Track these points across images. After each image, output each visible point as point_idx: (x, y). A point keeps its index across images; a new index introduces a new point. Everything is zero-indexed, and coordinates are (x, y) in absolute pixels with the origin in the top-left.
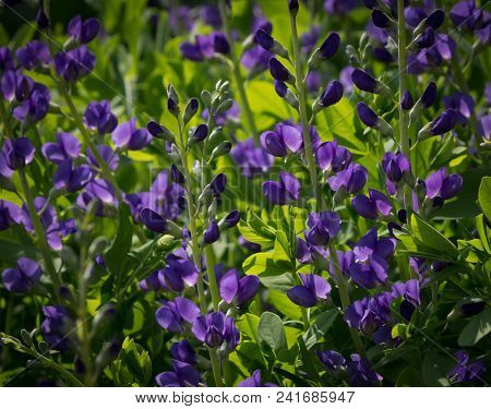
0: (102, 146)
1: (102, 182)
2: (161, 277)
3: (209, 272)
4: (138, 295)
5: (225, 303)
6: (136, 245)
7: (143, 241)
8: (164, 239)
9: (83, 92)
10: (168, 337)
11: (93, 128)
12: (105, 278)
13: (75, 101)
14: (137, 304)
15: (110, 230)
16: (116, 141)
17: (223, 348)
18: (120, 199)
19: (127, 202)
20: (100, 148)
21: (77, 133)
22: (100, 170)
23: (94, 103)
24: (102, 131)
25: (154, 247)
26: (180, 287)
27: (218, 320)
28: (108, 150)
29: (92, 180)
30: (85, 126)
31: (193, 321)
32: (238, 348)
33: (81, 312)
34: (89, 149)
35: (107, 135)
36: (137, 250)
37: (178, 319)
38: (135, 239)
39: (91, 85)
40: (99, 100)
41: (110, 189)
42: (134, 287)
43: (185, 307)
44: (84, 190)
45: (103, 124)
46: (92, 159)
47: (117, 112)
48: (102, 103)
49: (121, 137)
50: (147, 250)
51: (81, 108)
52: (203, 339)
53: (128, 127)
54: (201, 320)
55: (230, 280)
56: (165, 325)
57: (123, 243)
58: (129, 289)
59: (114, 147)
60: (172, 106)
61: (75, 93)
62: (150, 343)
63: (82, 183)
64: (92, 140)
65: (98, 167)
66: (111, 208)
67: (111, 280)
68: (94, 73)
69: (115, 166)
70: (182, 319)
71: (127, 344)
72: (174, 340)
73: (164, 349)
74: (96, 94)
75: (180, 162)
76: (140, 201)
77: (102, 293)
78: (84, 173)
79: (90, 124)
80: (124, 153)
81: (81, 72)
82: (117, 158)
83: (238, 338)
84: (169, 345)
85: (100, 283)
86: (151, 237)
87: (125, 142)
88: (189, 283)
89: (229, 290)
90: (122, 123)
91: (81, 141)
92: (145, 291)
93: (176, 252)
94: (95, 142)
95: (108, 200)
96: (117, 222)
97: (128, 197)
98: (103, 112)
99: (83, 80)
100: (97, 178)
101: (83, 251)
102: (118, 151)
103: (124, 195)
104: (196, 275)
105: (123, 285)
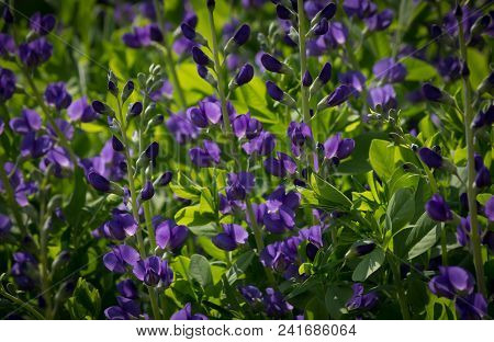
0: (60, 120)
1: (60, 149)
2: (106, 229)
3: (148, 223)
4: (93, 242)
5: (160, 249)
6: (90, 201)
7: (95, 198)
8: (111, 197)
9: (44, 75)
10: (117, 276)
11: (53, 105)
12: (64, 229)
13: (36, 83)
14: (91, 249)
15: (69, 188)
16: (71, 115)
17: (159, 286)
18: (75, 163)
19: (82, 166)
20: (58, 122)
21: (39, 110)
22: (58, 139)
23: (52, 84)
24: (59, 108)
25: (104, 202)
26: (122, 236)
27: (154, 263)
28: (64, 124)
29: (52, 148)
30: (46, 103)
31: (134, 264)
32: (172, 285)
33: (41, 257)
34: (48, 122)
35: (63, 111)
36: (90, 205)
37: (122, 263)
38: (88, 196)
39: (51, 69)
40: (58, 81)
41: (67, 155)
42: (89, 236)
43: (127, 253)
44: (46, 156)
45: (60, 101)
46: (51, 131)
47: (72, 91)
48: (59, 84)
49: (75, 112)
50: (98, 205)
51: (42, 88)
52: (142, 279)
53: (81, 105)
54: (140, 263)
55: (164, 230)
56: (111, 268)
57: (78, 199)
58: (85, 237)
59: (69, 121)
60: (112, 88)
61: (37, 75)
62: (102, 282)
63: (44, 151)
64: (51, 115)
65: (56, 136)
66: (67, 170)
67: (69, 230)
68: (53, 59)
69: (71, 136)
70: (125, 262)
71: (81, 281)
72: (122, 279)
73: (115, 286)
74: (55, 77)
75: (120, 133)
76: (91, 165)
77: (62, 241)
78: (46, 142)
79: (49, 101)
80: (78, 126)
81: (41, 59)
82: (72, 129)
83: (172, 277)
84: (117, 282)
85: (61, 233)
86: (101, 194)
87: (78, 116)
88: (130, 233)
89: (163, 237)
90: (76, 101)
91: (43, 116)
92: (97, 239)
93: (121, 207)
94: (55, 116)
95: (65, 164)
96: (73, 182)
97: (82, 162)
98: (60, 91)
99: (43, 65)
100: (56, 146)
101: (42, 206)
102: (73, 123)
103: (78, 160)
104: (135, 226)
105: (78, 234)
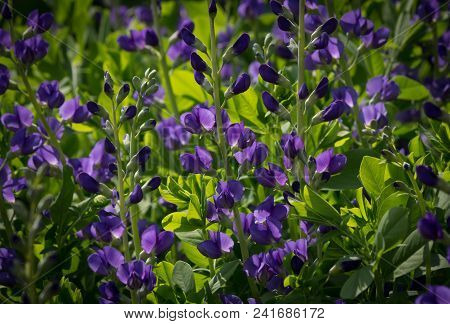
0: (51, 118)
1: (50, 148)
2: (93, 230)
3: (133, 226)
4: (77, 242)
5: (145, 253)
6: (75, 201)
7: (81, 199)
8: (98, 198)
9: (37, 73)
10: (99, 278)
11: (45, 103)
12: (49, 227)
13: (30, 81)
14: (75, 249)
15: (55, 189)
16: (62, 115)
17: (142, 290)
18: (64, 163)
19: (70, 165)
20: (49, 120)
21: (31, 107)
22: (48, 138)
23: (46, 82)
24: (51, 107)
25: (91, 203)
26: (108, 238)
27: (138, 267)
28: (55, 122)
29: (42, 146)
30: (38, 101)
31: (118, 267)
32: (155, 289)
33: (29, 257)
34: (40, 120)
35: (55, 110)
36: (77, 205)
37: (105, 264)
38: (75, 196)
39: (44, 68)
40: (50, 80)
41: (56, 154)
42: (72, 236)
43: (112, 255)
44: (35, 154)
45: (52, 100)
46: (42, 129)
47: (64, 91)
48: (53, 84)
49: (66, 112)
50: (85, 206)
51: (35, 86)
52: (126, 282)
53: (73, 104)
54: (125, 266)
55: (150, 234)
56: (94, 269)
57: (65, 198)
58: (69, 237)
59: (60, 120)
60: (108, 90)
61: (31, 74)
62: (83, 282)
63: (34, 148)
64: (43, 113)
65: (46, 134)
66: (56, 169)
67: (53, 230)
68: (47, 58)
69: (61, 135)
70: (109, 265)
71: (63, 281)
72: (103, 281)
73: (95, 288)
74: (47, 75)
75: (113, 135)
76: (80, 165)
77: (46, 239)
78: (36, 140)
79: (42, 100)
80: (68, 125)
81: (36, 57)
82: (62, 129)
83: (155, 282)
84: (99, 284)
85: (45, 231)
86: (88, 196)
87: (70, 116)
88: (116, 235)
89: (149, 242)
90: (68, 99)
91: (34, 113)
92: (81, 239)
93: (107, 209)
94: (46, 114)
95: (54, 162)
96: (61, 181)
97: (70, 161)
98: (53, 90)
99: (38, 63)
100: (45, 144)
101: (33, 206)
102: (64, 123)
103: (67, 159)
104: (122, 229)
105: (64, 233)
